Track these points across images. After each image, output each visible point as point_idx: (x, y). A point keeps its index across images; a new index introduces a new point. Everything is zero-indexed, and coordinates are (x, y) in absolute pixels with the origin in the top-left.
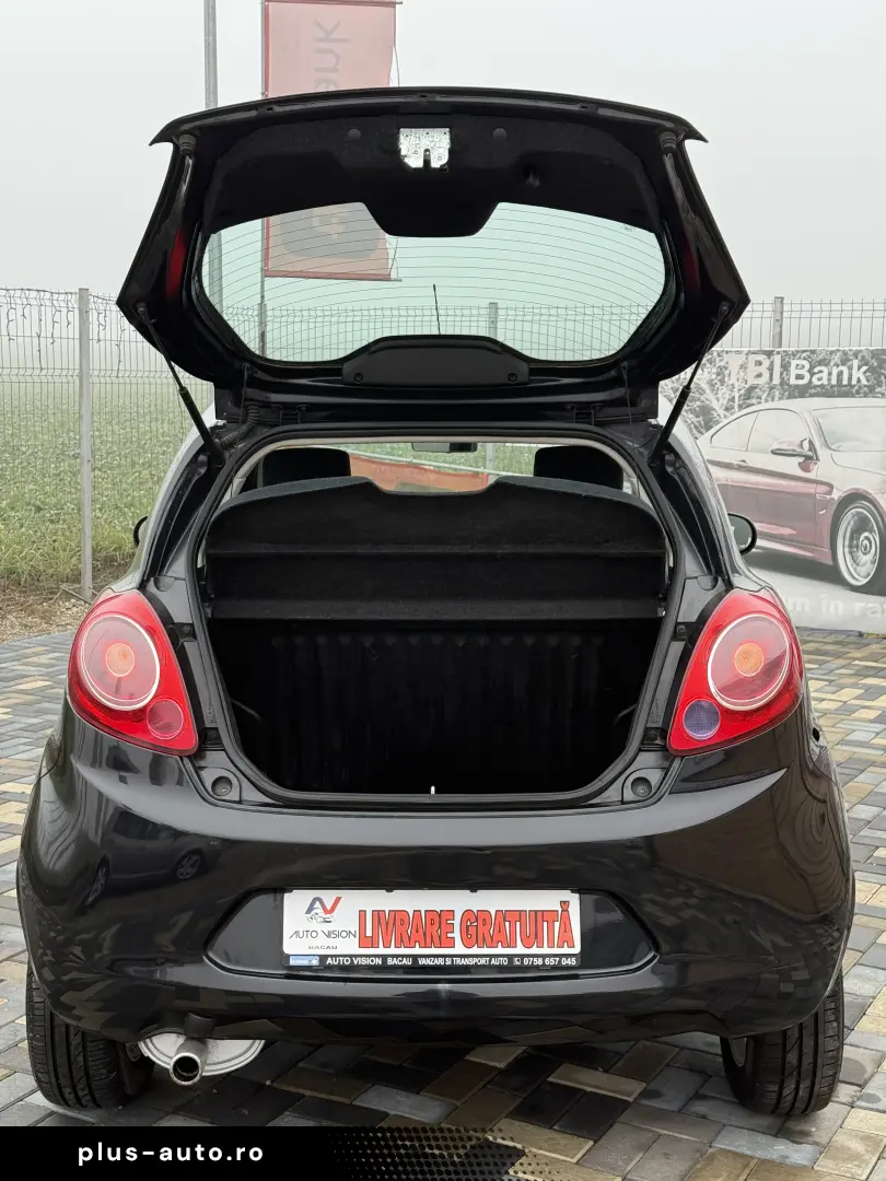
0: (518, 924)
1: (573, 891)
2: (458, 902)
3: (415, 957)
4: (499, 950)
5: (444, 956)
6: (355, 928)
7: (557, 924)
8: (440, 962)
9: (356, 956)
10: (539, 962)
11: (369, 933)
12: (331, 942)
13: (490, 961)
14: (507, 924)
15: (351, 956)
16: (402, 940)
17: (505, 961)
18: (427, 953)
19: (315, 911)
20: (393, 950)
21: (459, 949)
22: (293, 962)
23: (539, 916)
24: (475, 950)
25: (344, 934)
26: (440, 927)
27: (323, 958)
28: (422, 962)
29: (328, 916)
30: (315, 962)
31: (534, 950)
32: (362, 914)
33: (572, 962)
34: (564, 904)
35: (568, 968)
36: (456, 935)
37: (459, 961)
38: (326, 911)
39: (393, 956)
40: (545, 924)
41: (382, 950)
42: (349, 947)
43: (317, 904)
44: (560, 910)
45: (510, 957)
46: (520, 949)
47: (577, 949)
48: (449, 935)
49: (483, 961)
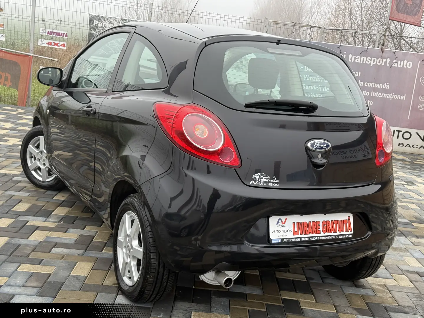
0: (337, 224)
1: (351, 213)
2: (321, 218)
3: (309, 238)
4: (333, 234)
5: (317, 237)
6: (292, 229)
7: (347, 224)
8: (316, 239)
9: (292, 238)
10: (343, 237)
11: (296, 230)
12: (285, 234)
13: (330, 237)
14: (334, 225)
15: (291, 238)
16: (306, 232)
17: (334, 237)
18: (313, 236)
19: (279, 223)
20: (303, 236)
21: (322, 234)
22: (273, 242)
23: (343, 222)
24: (326, 234)
25: (288, 231)
26: (316, 227)
27: (282, 240)
28: (311, 239)
29: (283, 225)
30: (280, 241)
31: (342, 233)
32: (294, 223)
33: (351, 236)
34: (349, 217)
35: (350, 238)
36: (321, 229)
37: (322, 238)
38: (283, 223)
39: (303, 238)
40: (344, 224)
41: (300, 236)
42: (290, 235)
43: (280, 221)
44: (348, 219)
45: (335, 236)
46: (338, 233)
47: (352, 232)
48: (319, 229)
49: (328, 238)
